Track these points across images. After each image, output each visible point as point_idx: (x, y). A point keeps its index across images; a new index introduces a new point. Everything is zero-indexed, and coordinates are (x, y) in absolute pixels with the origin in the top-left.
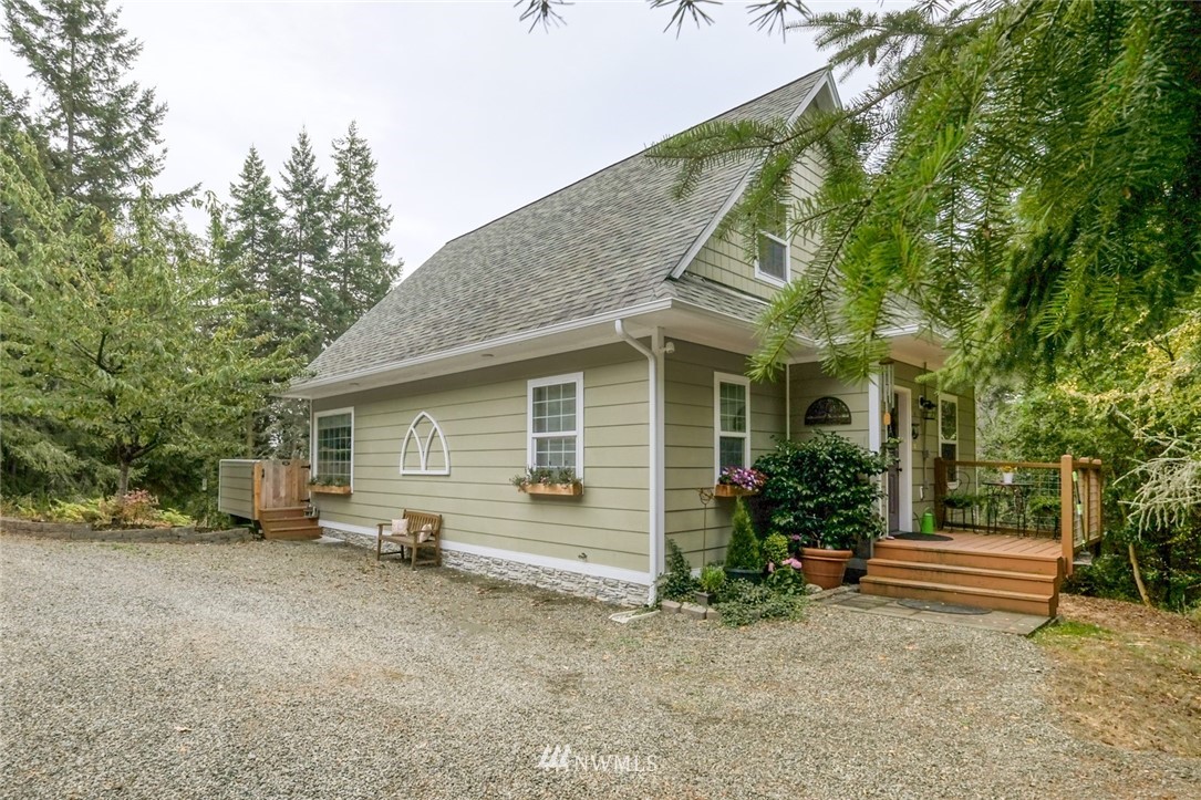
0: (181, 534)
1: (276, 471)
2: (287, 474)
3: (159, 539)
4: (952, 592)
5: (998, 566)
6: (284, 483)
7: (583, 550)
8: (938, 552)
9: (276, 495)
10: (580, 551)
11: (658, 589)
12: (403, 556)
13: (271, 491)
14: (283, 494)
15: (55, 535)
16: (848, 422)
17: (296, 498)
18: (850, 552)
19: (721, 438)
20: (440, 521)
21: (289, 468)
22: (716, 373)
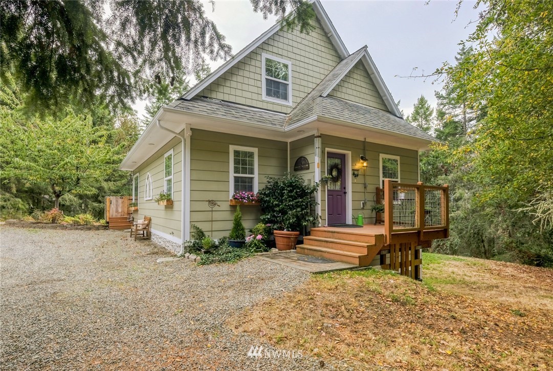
0: (67, 226)
1: (117, 201)
2: (122, 202)
3: (58, 228)
4: (325, 252)
5: (353, 239)
6: (120, 206)
7: (172, 231)
8: (332, 232)
9: (117, 211)
10: (171, 231)
11: (185, 248)
12: (144, 236)
13: (115, 209)
14: (120, 211)
15: (17, 225)
16: (308, 168)
17: (126, 213)
18: (298, 233)
19: (235, 177)
20: (150, 220)
21: (123, 200)
22: (230, 146)
